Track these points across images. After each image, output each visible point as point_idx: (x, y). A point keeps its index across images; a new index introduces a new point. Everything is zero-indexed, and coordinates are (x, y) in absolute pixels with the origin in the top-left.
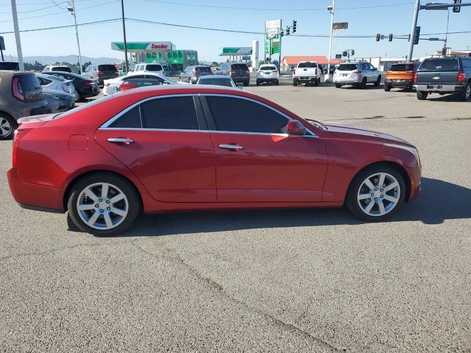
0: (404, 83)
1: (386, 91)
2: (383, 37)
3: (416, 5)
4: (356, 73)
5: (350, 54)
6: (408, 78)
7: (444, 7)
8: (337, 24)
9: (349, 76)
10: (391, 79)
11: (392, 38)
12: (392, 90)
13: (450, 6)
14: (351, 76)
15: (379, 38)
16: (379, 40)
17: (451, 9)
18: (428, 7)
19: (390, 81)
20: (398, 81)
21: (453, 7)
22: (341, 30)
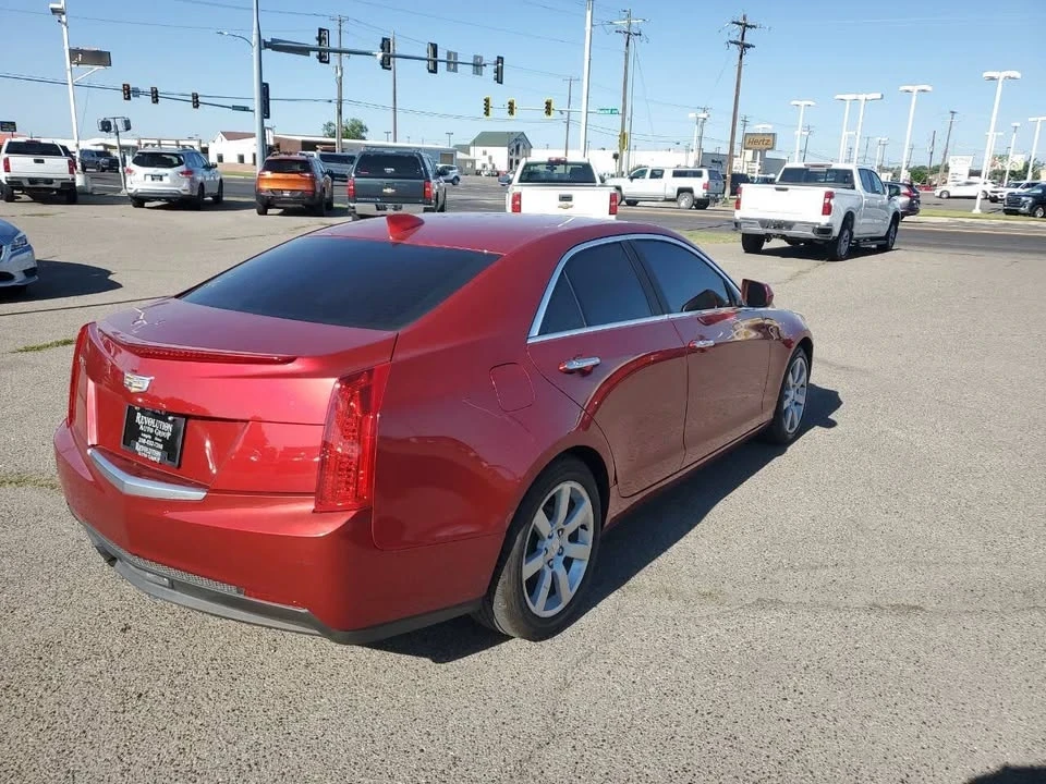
0: (298, 198)
1: (260, 213)
2: (137, 93)
3: (255, 39)
4: (182, 173)
5: (121, 127)
6: (303, 187)
7: (303, 50)
8: (82, 52)
9: (166, 180)
10: (272, 190)
11: (157, 96)
12: (270, 211)
13: (314, 50)
14: (170, 181)
15: (129, 93)
16: (129, 98)
17: (314, 54)
18: (276, 46)
19: (270, 194)
20: (287, 194)
21: (318, 53)
22: (96, 68)
